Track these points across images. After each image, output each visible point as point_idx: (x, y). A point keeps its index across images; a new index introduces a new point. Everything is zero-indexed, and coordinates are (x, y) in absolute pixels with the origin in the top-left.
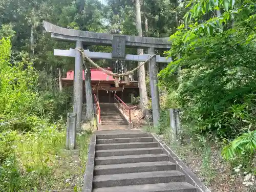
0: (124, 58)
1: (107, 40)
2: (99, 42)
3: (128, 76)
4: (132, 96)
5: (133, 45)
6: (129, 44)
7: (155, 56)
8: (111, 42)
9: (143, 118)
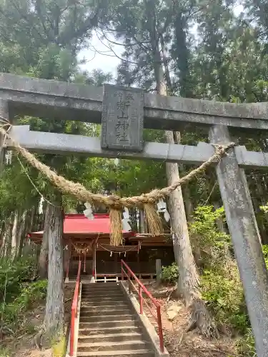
0: (141, 152)
1: (89, 101)
2: (64, 104)
3: (153, 203)
4: (158, 262)
5: (166, 116)
6: (155, 114)
7: (232, 147)
8: (99, 108)
9: (194, 326)
